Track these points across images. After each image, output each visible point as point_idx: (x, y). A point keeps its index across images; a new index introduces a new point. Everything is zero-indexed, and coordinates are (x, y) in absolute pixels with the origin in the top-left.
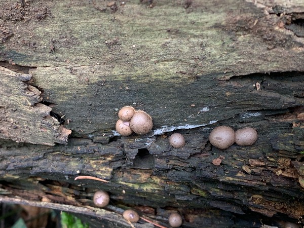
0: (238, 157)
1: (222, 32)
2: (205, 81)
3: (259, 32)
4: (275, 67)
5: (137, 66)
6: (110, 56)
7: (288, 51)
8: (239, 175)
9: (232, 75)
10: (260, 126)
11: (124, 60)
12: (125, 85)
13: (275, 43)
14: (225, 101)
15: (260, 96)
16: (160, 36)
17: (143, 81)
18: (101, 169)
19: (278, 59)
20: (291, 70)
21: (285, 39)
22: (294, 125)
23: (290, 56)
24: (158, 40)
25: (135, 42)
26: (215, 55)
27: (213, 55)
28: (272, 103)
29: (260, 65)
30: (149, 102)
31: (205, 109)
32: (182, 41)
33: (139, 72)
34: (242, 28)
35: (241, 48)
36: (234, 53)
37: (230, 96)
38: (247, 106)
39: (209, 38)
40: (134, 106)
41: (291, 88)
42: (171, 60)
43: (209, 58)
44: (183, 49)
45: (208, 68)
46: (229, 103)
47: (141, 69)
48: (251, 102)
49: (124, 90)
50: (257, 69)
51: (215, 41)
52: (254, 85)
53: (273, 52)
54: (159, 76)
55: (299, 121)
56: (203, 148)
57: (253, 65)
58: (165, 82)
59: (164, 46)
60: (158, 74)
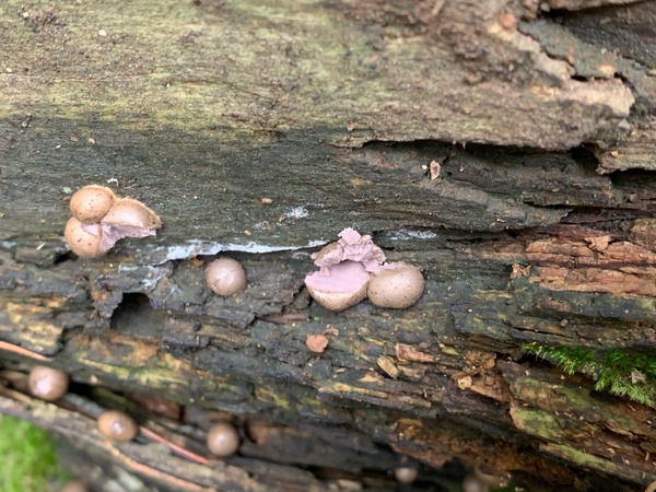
0: (371, 335)
1: (345, 21)
2: (298, 144)
3: (447, 34)
4: (480, 130)
5: (115, 88)
6: (39, 52)
7: (518, 95)
8: (368, 378)
9: (369, 138)
10: (433, 262)
11: (78, 68)
12: (85, 132)
13: (486, 69)
14: (348, 198)
15: (437, 195)
16: (174, 13)
17: (133, 126)
18: (32, 328)
19: (490, 112)
20: (520, 143)
21: (514, 62)
22: (515, 271)
23: (522, 106)
24: (169, 23)
25: (106, 23)
26: (325, 83)
27: (320, 83)
28: (464, 215)
29: (443, 121)
30: (152, 181)
31: (298, 213)
32: (236, 34)
33: (122, 103)
34: (400, 17)
35: (395, 71)
36: (376, 84)
37: (362, 188)
38: (402, 216)
39: (309, 35)
40: (112, 186)
41: (518, 184)
42: (207, 81)
43: (307, 88)
44: (237, 55)
45: (306, 113)
46: (359, 204)
47: (126, 96)
48: (413, 208)
49: (85, 145)
50: (435, 130)
51: (326, 45)
52: (425, 167)
53: (479, 91)
54: (175, 117)
55: (529, 263)
56: (287, 301)
57: (425, 120)
58: (192, 137)
59: (186, 41)
60: (172, 112)
